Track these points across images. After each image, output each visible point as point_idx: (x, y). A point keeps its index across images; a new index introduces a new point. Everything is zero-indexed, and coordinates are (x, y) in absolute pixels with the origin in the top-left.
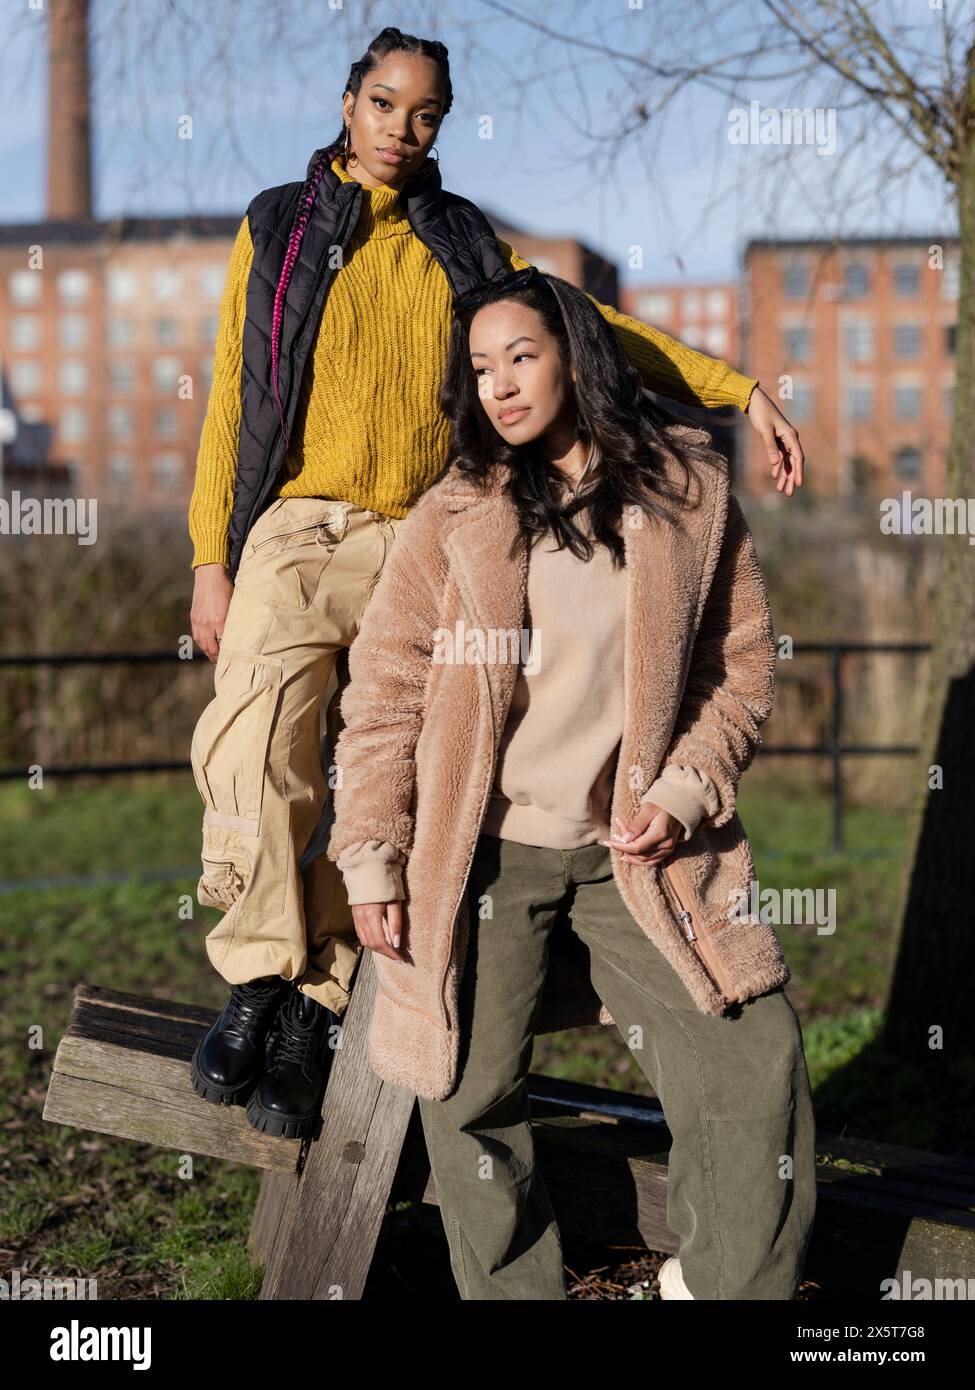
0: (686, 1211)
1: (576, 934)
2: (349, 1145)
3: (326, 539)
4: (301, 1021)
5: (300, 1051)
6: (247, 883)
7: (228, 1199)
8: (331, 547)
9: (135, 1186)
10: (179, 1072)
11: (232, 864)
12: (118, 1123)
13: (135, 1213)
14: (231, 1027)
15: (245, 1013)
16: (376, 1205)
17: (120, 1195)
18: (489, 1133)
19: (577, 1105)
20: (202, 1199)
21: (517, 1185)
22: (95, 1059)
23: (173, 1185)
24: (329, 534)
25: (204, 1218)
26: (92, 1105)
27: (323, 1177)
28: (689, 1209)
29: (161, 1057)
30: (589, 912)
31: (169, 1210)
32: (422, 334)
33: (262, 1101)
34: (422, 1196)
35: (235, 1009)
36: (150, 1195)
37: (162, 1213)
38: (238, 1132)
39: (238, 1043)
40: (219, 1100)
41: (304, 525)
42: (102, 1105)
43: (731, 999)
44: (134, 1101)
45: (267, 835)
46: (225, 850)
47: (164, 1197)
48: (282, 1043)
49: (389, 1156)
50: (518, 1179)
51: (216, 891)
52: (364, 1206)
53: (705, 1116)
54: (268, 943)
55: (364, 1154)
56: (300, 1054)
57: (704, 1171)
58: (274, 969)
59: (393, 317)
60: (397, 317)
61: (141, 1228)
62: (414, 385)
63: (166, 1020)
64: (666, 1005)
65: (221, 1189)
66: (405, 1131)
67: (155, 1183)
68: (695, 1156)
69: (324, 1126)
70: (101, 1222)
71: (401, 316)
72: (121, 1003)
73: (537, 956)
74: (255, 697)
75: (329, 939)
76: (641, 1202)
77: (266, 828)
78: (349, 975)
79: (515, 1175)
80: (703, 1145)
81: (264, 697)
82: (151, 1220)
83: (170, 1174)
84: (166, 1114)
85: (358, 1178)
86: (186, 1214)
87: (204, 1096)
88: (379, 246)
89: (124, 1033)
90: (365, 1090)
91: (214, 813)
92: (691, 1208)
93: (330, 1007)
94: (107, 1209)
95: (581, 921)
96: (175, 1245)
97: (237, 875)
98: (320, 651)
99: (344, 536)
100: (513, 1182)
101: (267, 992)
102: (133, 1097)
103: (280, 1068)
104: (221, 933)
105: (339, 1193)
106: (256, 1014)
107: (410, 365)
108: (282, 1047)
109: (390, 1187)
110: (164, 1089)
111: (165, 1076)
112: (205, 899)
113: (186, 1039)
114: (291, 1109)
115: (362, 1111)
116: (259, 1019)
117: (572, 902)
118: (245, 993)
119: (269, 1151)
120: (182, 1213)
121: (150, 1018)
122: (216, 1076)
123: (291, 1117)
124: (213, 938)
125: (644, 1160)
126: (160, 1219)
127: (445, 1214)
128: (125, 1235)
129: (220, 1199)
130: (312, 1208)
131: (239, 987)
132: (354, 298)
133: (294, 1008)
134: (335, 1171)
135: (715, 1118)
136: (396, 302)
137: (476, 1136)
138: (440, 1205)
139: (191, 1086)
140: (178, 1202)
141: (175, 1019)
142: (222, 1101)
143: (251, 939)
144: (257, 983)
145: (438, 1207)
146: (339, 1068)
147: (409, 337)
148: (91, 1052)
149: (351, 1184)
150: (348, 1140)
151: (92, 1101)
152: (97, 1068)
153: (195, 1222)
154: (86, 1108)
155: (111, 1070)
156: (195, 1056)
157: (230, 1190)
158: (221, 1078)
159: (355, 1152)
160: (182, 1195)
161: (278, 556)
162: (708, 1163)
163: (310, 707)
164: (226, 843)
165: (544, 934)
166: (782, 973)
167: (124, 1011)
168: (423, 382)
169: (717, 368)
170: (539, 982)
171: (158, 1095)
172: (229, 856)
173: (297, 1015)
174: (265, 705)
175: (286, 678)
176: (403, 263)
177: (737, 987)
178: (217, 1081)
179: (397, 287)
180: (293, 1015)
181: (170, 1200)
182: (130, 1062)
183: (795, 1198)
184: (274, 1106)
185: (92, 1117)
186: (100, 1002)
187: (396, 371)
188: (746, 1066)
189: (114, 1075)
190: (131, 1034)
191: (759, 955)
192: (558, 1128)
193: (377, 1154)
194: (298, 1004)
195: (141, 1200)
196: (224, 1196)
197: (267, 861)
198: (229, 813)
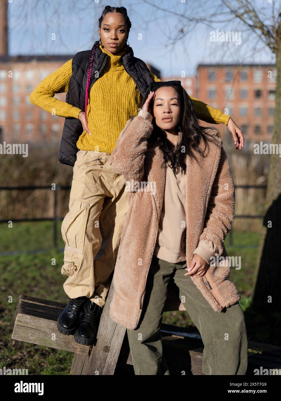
0: (208, 368)
1: (176, 284)
2: (105, 347)
3: (100, 164)
4: (91, 309)
5: (90, 318)
6: (78, 269)
7: (62, 357)
8: (102, 166)
9: (34, 353)
10: (53, 324)
11: (74, 263)
12: (35, 340)
13: (35, 362)
14: (70, 311)
15: (74, 307)
16: (113, 365)
17: (30, 356)
18: (149, 344)
19: (171, 332)
20: (55, 357)
21: (158, 359)
22: (28, 320)
23: (45, 353)
24: (101, 162)
25: (55, 364)
26: (27, 334)
27: (97, 357)
28: (209, 367)
29: (48, 320)
30: (180, 277)
31: (45, 361)
32: (124, 101)
33: (79, 334)
34: (126, 362)
35: (71, 305)
36: (39, 356)
37: (43, 362)
38: (71, 342)
39: (71, 316)
40: (66, 334)
41: (93, 160)
42: (30, 335)
43: (223, 306)
44: (39, 333)
45: (85, 254)
46: (72, 258)
47: (43, 357)
48: (85, 316)
49: (117, 350)
50: (158, 358)
51: (68, 271)
52: (109, 365)
53: (214, 340)
54: (83, 286)
55: (109, 350)
56: (90, 320)
57: (214, 356)
58: (84, 294)
59: (116, 95)
60: (117, 96)
61: (37, 367)
62: (122, 116)
63: (47, 307)
64: (203, 306)
65: (60, 354)
66: (122, 343)
67: (40, 352)
68: (211, 352)
69: (97, 341)
70: (25, 365)
71: (118, 95)
72: (33, 301)
73: (165, 290)
74: (82, 212)
75: (100, 285)
76: (192, 364)
77: (85, 252)
78: (105, 296)
79: (157, 357)
80: (213, 348)
81: (84, 212)
82: (40, 364)
83: (44, 349)
84: (49, 337)
85: (108, 357)
86: (50, 363)
87: (61, 332)
88: (113, 73)
89: (36, 311)
90: (110, 330)
91: (69, 247)
92: (210, 367)
93: (99, 305)
94: (26, 360)
95: (177, 280)
96: (48, 373)
97: (75, 266)
98: (100, 197)
99: (105, 162)
100: (157, 359)
101: (81, 301)
102: (39, 332)
103: (84, 324)
104: (69, 283)
105: (102, 361)
106: (78, 308)
107: (121, 110)
108: (85, 317)
109: (117, 360)
110: (48, 329)
111: (49, 326)
112: (64, 273)
113: (54, 313)
114: (88, 337)
115: (109, 337)
116: (78, 309)
117: (174, 274)
118: (75, 301)
119: (80, 348)
120: (49, 362)
121: (43, 306)
122: (65, 326)
123: (88, 339)
124: (66, 284)
125: (193, 351)
126: (42, 364)
127: (135, 368)
128: (32, 369)
129: (60, 357)
130: (94, 366)
131: (73, 299)
132: (103, 90)
133: (88, 306)
134: (101, 355)
135: (217, 340)
136: (117, 91)
137: (146, 345)
138: (133, 365)
139: (57, 329)
140: (47, 358)
141: (50, 306)
142: (67, 334)
143: (78, 285)
144: (79, 298)
145: (133, 366)
146: (102, 324)
147: (120, 102)
148: (26, 318)
149: (105, 359)
150: (105, 346)
151: (27, 333)
152: (28, 323)
153: (53, 365)
154: (25, 335)
155: (33, 324)
156: (58, 319)
157: (63, 355)
158: (67, 327)
159: (107, 349)
160: (48, 356)
161: (86, 169)
162: (215, 354)
163: (98, 214)
164: (72, 256)
165: (167, 284)
166: (239, 298)
167: (35, 304)
168: (125, 116)
169: (218, 112)
170: (165, 299)
171: (47, 331)
172: (73, 260)
173: (89, 307)
174: (85, 214)
175: (91, 206)
176: (120, 79)
177: (225, 303)
178: (65, 328)
179: (118, 86)
180: (88, 308)
181: (45, 358)
182: (38, 321)
183: (241, 364)
184: (83, 336)
185: (27, 338)
186: (27, 301)
187: (116, 112)
188: (227, 325)
189: (34, 325)
190: (38, 312)
191: (232, 292)
192: (166, 340)
193: (113, 349)
194: (90, 304)
195: (36, 358)
196: (61, 356)
197: (85, 262)
198: (74, 247)
